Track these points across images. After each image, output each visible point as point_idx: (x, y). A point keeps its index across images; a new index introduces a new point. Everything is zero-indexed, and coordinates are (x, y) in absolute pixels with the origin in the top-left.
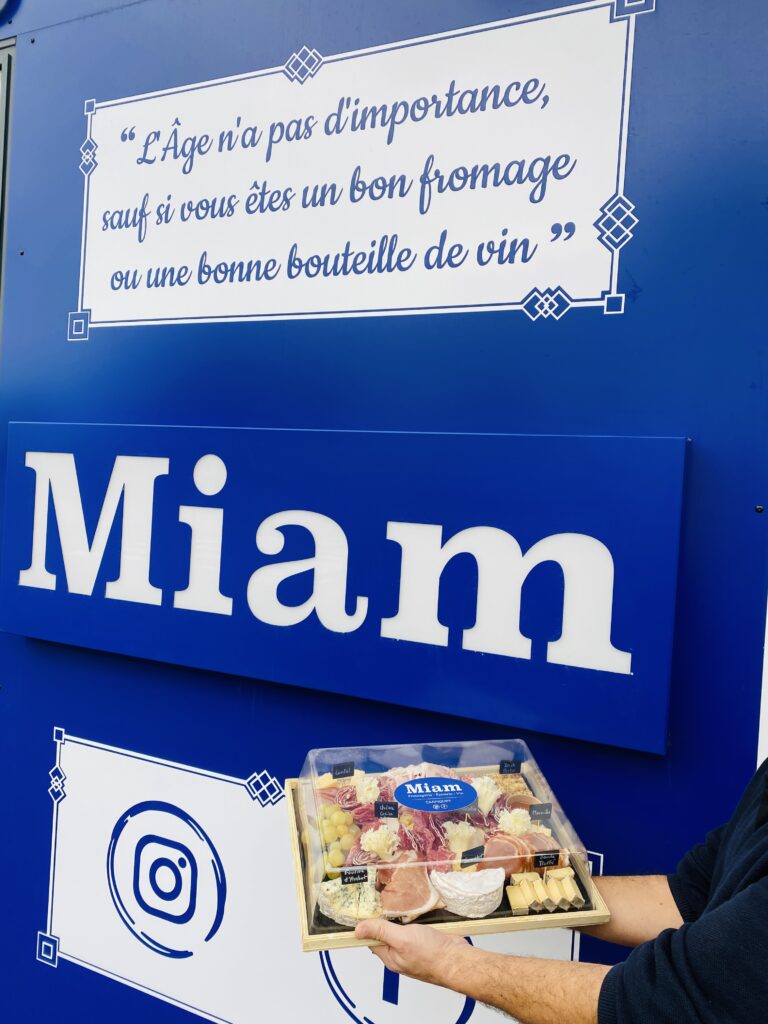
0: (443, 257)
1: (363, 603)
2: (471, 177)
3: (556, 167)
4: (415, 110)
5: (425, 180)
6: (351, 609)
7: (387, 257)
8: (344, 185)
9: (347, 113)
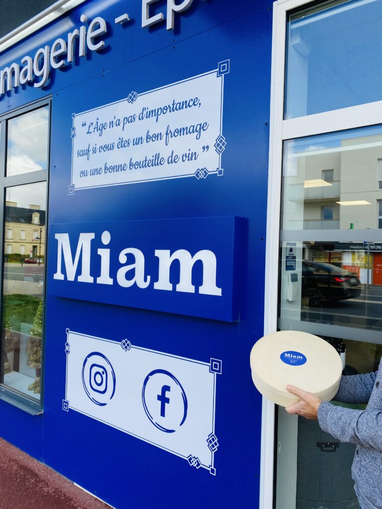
0: (173, 160)
1: (149, 278)
2: (180, 132)
3: (203, 127)
4: (164, 110)
5: (167, 134)
6: (145, 280)
7: (157, 161)
8: (144, 137)
9: (145, 113)
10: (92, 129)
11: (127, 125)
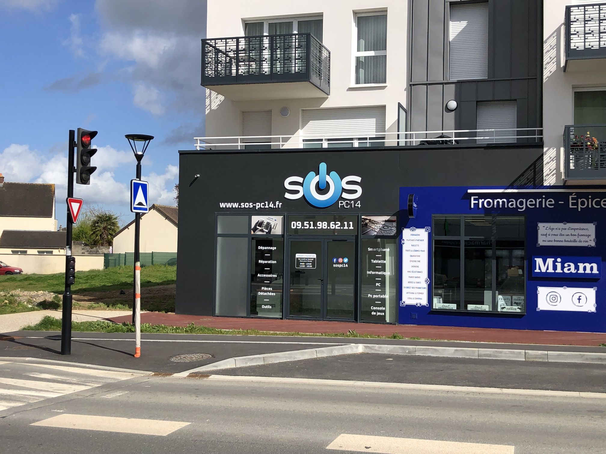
0: (580, 241)
1: (576, 270)
2: (582, 235)
3: (589, 235)
4: (577, 229)
5: (578, 235)
7: (575, 241)
8: (570, 234)
9: (570, 228)
10: (548, 229)
11: (563, 230)
